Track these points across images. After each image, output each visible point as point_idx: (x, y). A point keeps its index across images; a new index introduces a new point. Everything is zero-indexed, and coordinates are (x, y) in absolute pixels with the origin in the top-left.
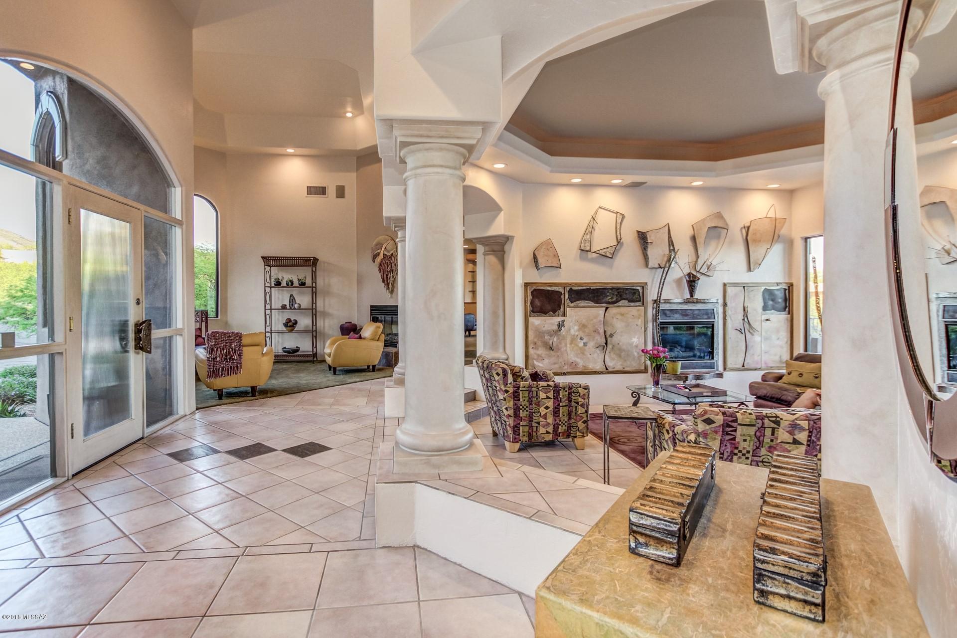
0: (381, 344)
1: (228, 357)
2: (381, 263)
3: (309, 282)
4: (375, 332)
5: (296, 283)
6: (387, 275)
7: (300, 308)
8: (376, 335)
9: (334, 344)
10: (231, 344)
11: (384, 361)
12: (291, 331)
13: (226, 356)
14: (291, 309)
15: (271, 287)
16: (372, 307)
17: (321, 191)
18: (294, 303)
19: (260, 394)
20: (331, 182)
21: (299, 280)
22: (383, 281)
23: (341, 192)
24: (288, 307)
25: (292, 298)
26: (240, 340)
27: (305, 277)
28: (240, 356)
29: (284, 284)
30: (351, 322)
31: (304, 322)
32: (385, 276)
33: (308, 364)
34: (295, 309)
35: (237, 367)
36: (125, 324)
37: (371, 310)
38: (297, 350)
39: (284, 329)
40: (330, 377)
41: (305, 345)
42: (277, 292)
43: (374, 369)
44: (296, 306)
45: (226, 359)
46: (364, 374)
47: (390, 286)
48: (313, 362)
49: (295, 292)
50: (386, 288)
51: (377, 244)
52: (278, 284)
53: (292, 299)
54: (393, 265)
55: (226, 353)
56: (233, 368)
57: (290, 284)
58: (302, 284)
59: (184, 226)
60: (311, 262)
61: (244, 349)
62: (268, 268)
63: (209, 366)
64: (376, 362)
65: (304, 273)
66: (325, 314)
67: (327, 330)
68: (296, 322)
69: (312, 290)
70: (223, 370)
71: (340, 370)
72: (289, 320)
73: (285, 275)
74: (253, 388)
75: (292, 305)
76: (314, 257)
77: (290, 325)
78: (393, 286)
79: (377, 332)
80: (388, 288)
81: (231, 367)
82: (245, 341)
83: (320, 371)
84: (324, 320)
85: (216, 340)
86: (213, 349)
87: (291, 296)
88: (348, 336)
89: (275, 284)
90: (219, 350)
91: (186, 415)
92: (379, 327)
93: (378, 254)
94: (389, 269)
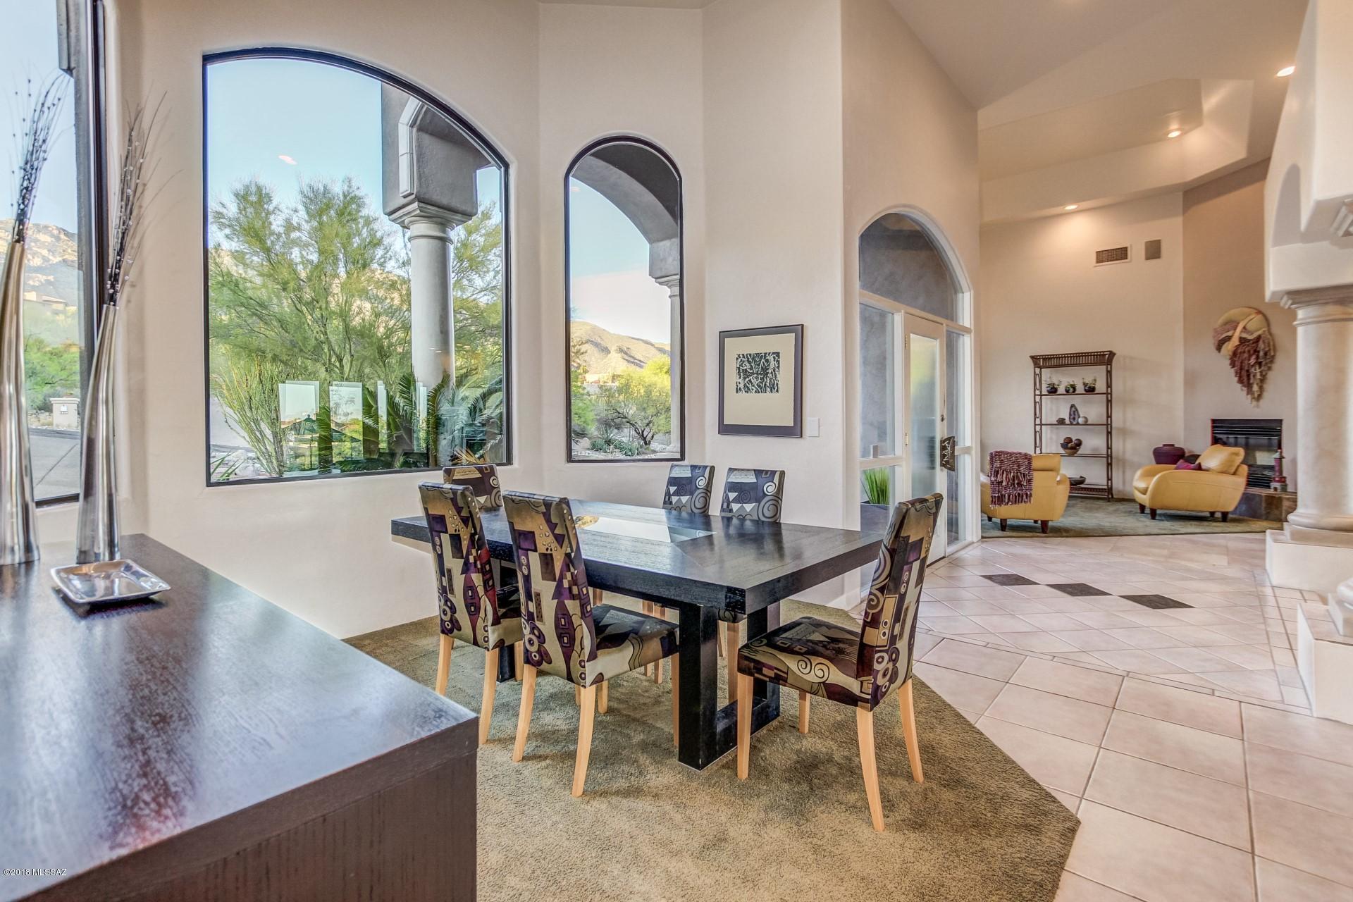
0: (1240, 481)
1: (1016, 482)
2: (1235, 354)
3: (1101, 386)
4: (1229, 462)
5: (1080, 389)
6: (1248, 371)
7: (1086, 424)
8: (1231, 466)
9: (1154, 476)
10: (1019, 466)
11: (1244, 508)
12: (1072, 455)
13: (1014, 480)
14: (1071, 424)
15: (1041, 395)
16: (1214, 421)
17: (1120, 254)
18: (1076, 417)
19: (1051, 532)
20: (1134, 238)
21: (1085, 385)
22: (1241, 381)
23: (1154, 250)
24: (1067, 422)
25: (1073, 409)
26: (1030, 463)
27: (1095, 380)
28: (1030, 481)
29: (1061, 390)
30: (1173, 445)
31: (1093, 442)
32: (1244, 373)
33: (1100, 503)
34: (1078, 424)
35: (1027, 494)
36: (932, 440)
37: (1213, 427)
38: (1082, 481)
39: (1062, 451)
40: (1145, 523)
41: (1095, 476)
42: (1049, 402)
43: (1225, 517)
44: (1081, 420)
45: (1014, 484)
46: (1206, 523)
47: (1255, 388)
48: (1108, 500)
49: (1076, 400)
50: (1245, 393)
51: (1226, 323)
52: (1053, 391)
53: (1074, 411)
54: (1261, 354)
55: (1014, 477)
56: (1022, 496)
57: (1071, 390)
58: (1090, 390)
59: (972, 334)
60: (1105, 359)
61: (1035, 474)
62: (1038, 370)
63: (993, 490)
64: (1231, 508)
65: (1096, 375)
66: (1124, 432)
67: (1128, 456)
68: (1079, 443)
69: (1107, 398)
70: (1009, 496)
71: (1160, 515)
72: (1069, 440)
73: (1063, 378)
74: (1044, 523)
75: (1074, 419)
76: (1111, 352)
77: (1072, 447)
78: (1261, 388)
79: (1233, 461)
80: (1250, 391)
81: (1019, 494)
82: (1035, 464)
83: (1125, 512)
84: (1124, 441)
85: (1002, 461)
86: (998, 472)
87: (1073, 406)
88: (1175, 466)
89: (1048, 391)
90: (1005, 473)
91: (973, 543)
92: (1237, 454)
93: (1229, 338)
94: (1252, 361)
